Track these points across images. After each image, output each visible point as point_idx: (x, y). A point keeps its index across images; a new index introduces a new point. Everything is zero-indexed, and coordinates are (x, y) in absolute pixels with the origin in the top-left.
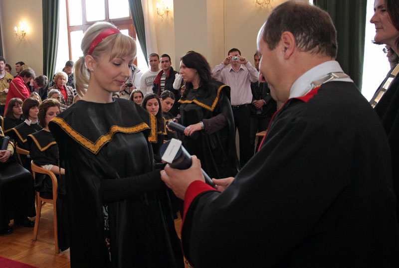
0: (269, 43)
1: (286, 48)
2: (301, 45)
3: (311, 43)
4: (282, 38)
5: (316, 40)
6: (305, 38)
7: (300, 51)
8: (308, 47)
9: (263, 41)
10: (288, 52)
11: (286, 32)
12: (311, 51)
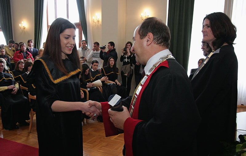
0: (141, 36)
1: (148, 41)
2: (155, 41)
3: (160, 41)
4: (148, 35)
7: (155, 43)
8: (158, 42)
9: (138, 33)
11: (150, 33)
12: (160, 45)
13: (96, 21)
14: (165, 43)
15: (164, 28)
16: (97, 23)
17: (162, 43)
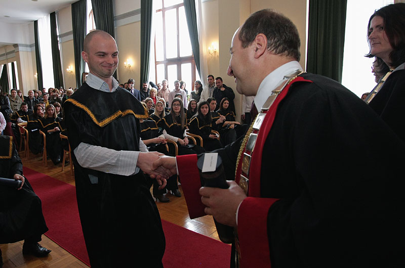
0: (243, 42)
1: (257, 49)
2: (271, 49)
3: (280, 48)
4: (256, 38)
5: (286, 46)
6: (276, 42)
7: (270, 53)
8: (278, 50)
9: (238, 39)
10: (259, 52)
12: (279, 55)
13: (212, 52)
14: (292, 51)
15: (287, 25)
16: (213, 55)
17: (286, 52)
